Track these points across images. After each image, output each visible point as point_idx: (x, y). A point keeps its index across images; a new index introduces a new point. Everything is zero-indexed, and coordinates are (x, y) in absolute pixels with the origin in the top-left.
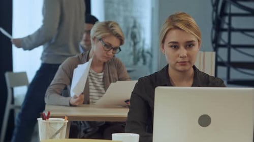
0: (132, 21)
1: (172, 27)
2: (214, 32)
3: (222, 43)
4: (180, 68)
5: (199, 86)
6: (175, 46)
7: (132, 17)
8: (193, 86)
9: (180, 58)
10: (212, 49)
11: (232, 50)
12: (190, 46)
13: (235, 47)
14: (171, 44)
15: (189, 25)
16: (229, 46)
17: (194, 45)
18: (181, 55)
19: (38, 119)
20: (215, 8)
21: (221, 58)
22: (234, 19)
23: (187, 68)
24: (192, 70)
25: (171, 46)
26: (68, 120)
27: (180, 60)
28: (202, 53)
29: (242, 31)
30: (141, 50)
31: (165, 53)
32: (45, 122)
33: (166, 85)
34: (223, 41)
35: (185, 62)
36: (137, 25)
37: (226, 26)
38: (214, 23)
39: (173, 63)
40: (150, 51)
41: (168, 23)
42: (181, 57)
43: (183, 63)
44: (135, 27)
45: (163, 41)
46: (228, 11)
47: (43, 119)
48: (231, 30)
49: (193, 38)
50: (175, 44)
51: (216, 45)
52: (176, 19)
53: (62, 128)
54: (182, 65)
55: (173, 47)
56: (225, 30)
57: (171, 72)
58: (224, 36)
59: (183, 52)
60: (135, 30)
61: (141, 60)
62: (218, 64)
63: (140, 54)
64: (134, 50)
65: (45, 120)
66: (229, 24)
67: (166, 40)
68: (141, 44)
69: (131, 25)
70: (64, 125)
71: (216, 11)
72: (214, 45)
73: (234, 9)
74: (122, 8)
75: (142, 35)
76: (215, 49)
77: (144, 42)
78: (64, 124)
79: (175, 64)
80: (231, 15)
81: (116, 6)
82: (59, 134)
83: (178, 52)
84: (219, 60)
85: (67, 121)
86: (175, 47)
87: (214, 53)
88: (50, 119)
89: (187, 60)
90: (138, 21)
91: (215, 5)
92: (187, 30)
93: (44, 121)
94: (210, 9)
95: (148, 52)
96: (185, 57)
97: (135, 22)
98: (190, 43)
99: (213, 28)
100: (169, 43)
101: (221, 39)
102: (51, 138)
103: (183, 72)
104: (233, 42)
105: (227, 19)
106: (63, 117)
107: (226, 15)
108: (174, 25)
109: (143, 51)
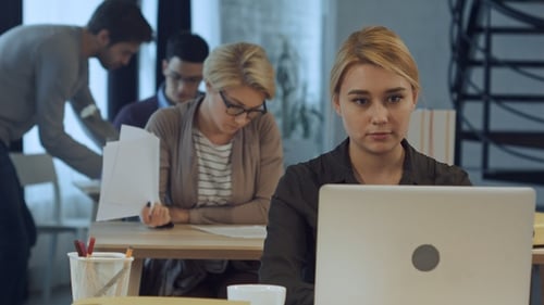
0: (278, 43)
1: (357, 59)
2: (455, 67)
3: (471, 91)
4: (373, 146)
5: (415, 184)
6: (363, 99)
7: (281, 36)
8: (402, 183)
9: (372, 125)
10: (450, 104)
11: (494, 107)
12: (394, 98)
13: (500, 99)
14: (354, 96)
15: (391, 55)
16: (486, 97)
17: (401, 97)
18: (376, 119)
19: (69, 254)
20: (457, 16)
21: (469, 125)
22: (496, 39)
23: (388, 145)
24: (400, 151)
25: (354, 100)
26: (133, 255)
27: (373, 129)
28: (427, 112)
29: (515, 65)
30: (299, 106)
31: (343, 115)
32: (84, 261)
33: (343, 182)
34: (474, 87)
35: (384, 134)
36: (291, 52)
37: (479, 56)
38: (454, 48)
39: (359, 135)
40: (318, 108)
41: (347, 50)
42: (375, 124)
43: (380, 137)
44: (285, 56)
45: (338, 89)
46: (484, 23)
47: (81, 255)
48: (491, 63)
49: (401, 82)
50: (363, 96)
51: (459, 95)
52: (365, 41)
53: (121, 274)
54: (377, 140)
55: (359, 102)
56: (478, 64)
57: (355, 154)
58: (477, 76)
59: (379, 112)
60: (287, 64)
61: (300, 128)
62: (462, 135)
63: (297, 115)
64: (285, 106)
65: (85, 256)
66: (487, 50)
67: (343, 87)
68: (298, 94)
69: (278, 52)
70: (125, 268)
71: (459, 22)
72: (455, 96)
73: (497, 18)
74: (258, 15)
75: (302, 76)
76: (458, 106)
77: (305, 88)
78: (126, 264)
79: (363, 139)
80: (492, 31)
81: (244, 11)
82: (115, 286)
83: (369, 112)
84: (465, 127)
85: (132, 259)
86: (362, 101)
87: (453, 113)
88: (94, 254)
89: (387, 129)
90: (293, 42)
91: (457, 10)
92: (388, 66)
93: (82, 258)
94: (447, 17)
95: (314, 112)
96: (384, 123)
97: (286, 46)
98: (393, 94)
99: (453, 59)
100: (351, 93)
101: (470, 82)
102: (98, 295)
103: (381, 155)
104: (495, 89)
105: (481, 40)
106: (123, 250)
107: (480, 30)
108: (359, 56)
109: (303, 109)
